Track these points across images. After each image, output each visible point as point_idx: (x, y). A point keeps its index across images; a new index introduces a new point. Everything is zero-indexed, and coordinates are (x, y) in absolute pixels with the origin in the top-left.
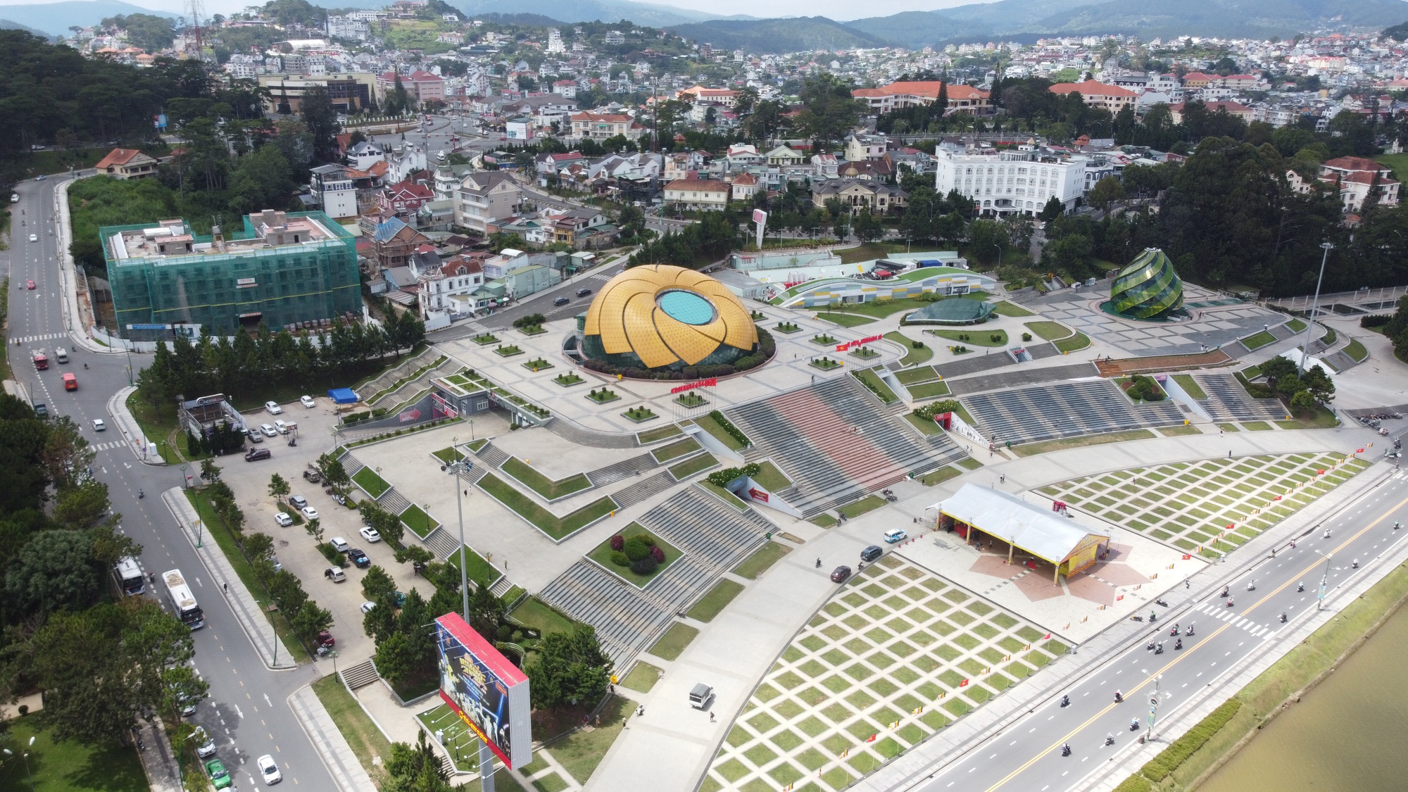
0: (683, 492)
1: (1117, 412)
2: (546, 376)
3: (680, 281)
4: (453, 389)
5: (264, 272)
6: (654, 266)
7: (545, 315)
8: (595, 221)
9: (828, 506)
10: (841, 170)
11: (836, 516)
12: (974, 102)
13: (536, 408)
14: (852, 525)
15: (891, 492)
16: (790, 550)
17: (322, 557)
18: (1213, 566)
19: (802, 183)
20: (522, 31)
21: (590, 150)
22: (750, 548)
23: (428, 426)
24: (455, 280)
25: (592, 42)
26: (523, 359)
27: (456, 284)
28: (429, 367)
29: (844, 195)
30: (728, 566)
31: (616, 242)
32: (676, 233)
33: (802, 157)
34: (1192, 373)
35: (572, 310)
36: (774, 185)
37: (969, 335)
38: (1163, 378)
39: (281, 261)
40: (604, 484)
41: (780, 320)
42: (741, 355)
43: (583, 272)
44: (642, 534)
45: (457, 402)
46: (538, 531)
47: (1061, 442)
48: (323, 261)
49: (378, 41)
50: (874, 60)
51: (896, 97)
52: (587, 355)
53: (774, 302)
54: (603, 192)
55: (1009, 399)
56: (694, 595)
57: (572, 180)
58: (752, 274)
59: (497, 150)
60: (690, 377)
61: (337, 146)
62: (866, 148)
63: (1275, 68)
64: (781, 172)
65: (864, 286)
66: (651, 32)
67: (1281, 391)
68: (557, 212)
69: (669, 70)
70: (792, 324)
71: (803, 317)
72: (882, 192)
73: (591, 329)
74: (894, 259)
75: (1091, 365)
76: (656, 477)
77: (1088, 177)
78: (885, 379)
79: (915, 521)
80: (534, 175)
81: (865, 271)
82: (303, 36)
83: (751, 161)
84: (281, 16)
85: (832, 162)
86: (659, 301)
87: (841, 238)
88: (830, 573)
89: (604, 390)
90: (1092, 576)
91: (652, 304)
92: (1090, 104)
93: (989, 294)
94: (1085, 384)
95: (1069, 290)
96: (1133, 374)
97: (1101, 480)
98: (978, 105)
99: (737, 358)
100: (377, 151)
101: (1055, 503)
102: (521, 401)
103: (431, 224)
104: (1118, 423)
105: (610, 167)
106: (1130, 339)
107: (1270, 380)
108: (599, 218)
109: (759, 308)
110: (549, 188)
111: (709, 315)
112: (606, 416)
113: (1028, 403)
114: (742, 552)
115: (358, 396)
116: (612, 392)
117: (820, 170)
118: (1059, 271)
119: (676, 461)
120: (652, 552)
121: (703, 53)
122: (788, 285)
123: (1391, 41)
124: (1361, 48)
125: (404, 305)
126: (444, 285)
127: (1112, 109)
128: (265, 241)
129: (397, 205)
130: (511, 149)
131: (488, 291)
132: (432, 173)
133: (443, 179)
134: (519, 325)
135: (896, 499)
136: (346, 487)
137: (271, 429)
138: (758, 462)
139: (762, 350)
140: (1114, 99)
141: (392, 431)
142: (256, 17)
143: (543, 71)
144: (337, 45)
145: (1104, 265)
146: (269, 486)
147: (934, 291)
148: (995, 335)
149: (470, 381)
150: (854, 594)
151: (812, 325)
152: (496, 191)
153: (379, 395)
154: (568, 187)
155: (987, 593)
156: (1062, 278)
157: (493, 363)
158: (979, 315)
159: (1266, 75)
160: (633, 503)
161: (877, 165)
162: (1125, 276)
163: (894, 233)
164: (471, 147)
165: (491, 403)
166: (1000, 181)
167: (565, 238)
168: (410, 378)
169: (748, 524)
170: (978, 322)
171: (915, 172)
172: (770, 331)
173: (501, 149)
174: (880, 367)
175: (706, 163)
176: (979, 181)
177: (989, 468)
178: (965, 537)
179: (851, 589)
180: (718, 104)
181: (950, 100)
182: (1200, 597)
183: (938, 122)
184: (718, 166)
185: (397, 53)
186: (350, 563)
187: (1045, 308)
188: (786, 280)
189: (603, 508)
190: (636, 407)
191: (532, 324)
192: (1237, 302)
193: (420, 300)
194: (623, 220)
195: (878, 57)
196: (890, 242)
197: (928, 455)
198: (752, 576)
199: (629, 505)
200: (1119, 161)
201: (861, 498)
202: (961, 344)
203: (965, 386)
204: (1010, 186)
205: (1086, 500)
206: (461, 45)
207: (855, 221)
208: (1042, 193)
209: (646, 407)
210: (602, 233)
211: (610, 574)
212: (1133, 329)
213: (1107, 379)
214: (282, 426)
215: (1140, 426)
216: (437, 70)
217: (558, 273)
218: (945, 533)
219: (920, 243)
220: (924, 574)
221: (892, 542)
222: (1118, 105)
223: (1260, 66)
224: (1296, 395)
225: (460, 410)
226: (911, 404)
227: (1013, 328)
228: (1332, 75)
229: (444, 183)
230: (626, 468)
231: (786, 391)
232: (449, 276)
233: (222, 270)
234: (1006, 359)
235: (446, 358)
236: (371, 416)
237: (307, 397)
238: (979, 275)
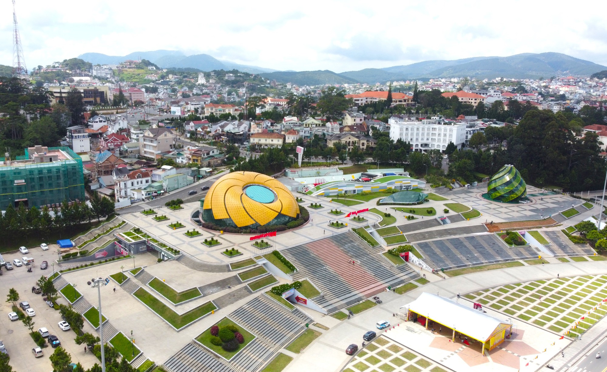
0: (256, 299)
1: (500, 252)
2: (180, 232)
3: (256, 180)
4: (127, 239)
5: (30, 176)
6: (243, 172)
7: (183, 200)
8: (213, 152)
9: (342, 307)
10: (341, 130)
11: (347, 312)
12: (405, 101)
13: (172, 249)
14: (356, 318)
15: (378, 298)
16: (320, 334)
17: (32, 340)
18: (575, 343)
19: (321, 135)
20: (186, 74)
21: (213, 119)
22: (296, 333)
23: (110, 260)
24: (135, 181)
25: (219, 79)
26: (168, 223)
27: (135, 184)
28: (116, 227)
29: (343, 141)
30: (282, 345)
31: (224, 163)
32: (255, 158)
33: (321, 123)
34: (539, 230)
35: (198, 197)
36: (307, 136)
37: (415, 210)
38: (523, 233)
39: (40, 171)
40: (209, 294)
41: (312, 202)
42: (290, 220)
43: (206, 178)
44: (231, 325)
45: (128, 247)
46: (167, 323)
47: (472, 268)
48: (64, 171)
49: (116, 78)
50: (353, 89)
51: (366, 99)
52: (204, 220)
53: (307, 193)
54: (218, 139)
55: (440, 244)
56: (261, 364)
57: (202, 133)
58: (296, 180)
59: (166, 120)
60: (261, 232)
61: (84, 118)
62: (353, 119)
63: (544, 91)
64: (311, 130)
65: (356, 185)
66: (247, 75)
67: (589, 240)
68: (193, 148)
69: (255, 92)
70: (318, 204)
71: (324, 201)
72: (363, 139)
73: (207, 206)
74: (371, 172)
75: (483, 226)
76: (240, 290)
77: (467, 133)
78: (371, 233)
79: (394, 315)
80: (183, 132)
81: (356, 178)
82: (80, 75)
83: (295, 124)
84: (70, 66)
85: (336, 125)
86: (245, 190)
87: (343, 162)
88: (345, 349)
89: (212, 239)
90: (504, 349)
91: (241, 192)
92: (462, 102)
93: (422, 190)
94: (481, 236)
95: (464, 188)
96: (507, 230)
97: (498, 290)
98: (407, 102)
99: (288, 222)
100: (104, 120)
101: (475, 304)
102: (164, 246)
103: (127, 155)
104: (502, 257)
105: (222, 127)
106: (501, 212)
107: (581, 234)
108: (215, 151)
109: (300, 196)
110: (191, 138)
111: (272, 198)
112: (212, 254)
113: (451, 247)
114: (291, 335)
115: (74, 244)
116: (217, 241)
117: (330, 130)
118: (458, 178)
119: (252, 280)
120: (236, 336)
121: (272, 84)
122: (315, 185)
123: (596, 79)
124: (582, 82)
125: (107, 195)
126: (129, 183)
127: (473, 104)
128: (34, 161)
129: (109, 144)
130: (172, 120)
131: (153, 187)
132: (129, 130)
133: (135, 132)
134: (168, 205)
135: (381, 302)
136: (54, 296)
137: (19, 262)
138: (300, 280)
139: (302, 217)
140: (473, 99)
141: (88, 263)
142: (58, 67)
143: (195, 91)
144: (96, 80)
145: (481, 176)
146: (8, 296)
147: (393, 188)
148: (429, 210)
149: (137, 235)
150: (361, 363)
151: (328, 205)
152: (161, 137)
153: (85, 243)
154: (200, 137)
155: (442, 361)
156: (460, 182)
157: (152, 225)
158: (419, 200)
159: (540, 94)
160: (226, 305)
161: (360, 127)
162: (495, 180)
163: (370, 159)
164: (153, 120)
165: (148, 247)
166: (423, 134)
167: (197, 161)
168: (104, 234)
169: (295, 318)
170: (418, 204)
171: (379, 130)
172: (306, 207)
173: (168, 119)
174: (367, 227)
175: (272, 125)
176: (412, 134)
177: (433, 283)
178: (424, 325)
179: (359, 359)
180: (278, 105)
181: (393, 100)
182: (572, 363)
183: (388, 109)
184: (279, 126)
185: (125, 83)
186: (49, 344)
187: (453, 197)
188: (314, 183)
189: (208, 309)
190: (230, 249)
191: (175, 204)
192: (554, 194)
193: (116, 192)
194: (228, 152)
195: (355, 87)
196: (368, 163)
197: (398, 276)
198: (297, 351)
199: (223, 307)
200: (482, 125)
201: (361, 302)
202: (411, 215)
203: (415, 237)
204: (428, 137)
205: (492, 302)
206: (157, 80)
207: (349, 154)
208: (444, 140)
209: (236, 249)
210: (216, 158)
211: (209, 351)
212: (502, 207)
213: (492, 233)
214: (25, 260)
215: (514, 259)
216: (144, 90)
217: (192, 178)
218: (412, 323)
219: (384, 164)
220: (402, 349)
221: (381, 329)
222: (475, 103)
223: (537, 90)
224: (599, 241)
225: (130, 251)
226: (387, 248)
227: (439, 206)
228: (571, 94)
229: (135, 134)
230: (222, 284)
231: (316, 240)
232: (131, 179)
233: (7, 175)
234: (436, 223)
235: (125, 222)
236: (79, 255)
237: (44, 244)
238: (418, 180)
